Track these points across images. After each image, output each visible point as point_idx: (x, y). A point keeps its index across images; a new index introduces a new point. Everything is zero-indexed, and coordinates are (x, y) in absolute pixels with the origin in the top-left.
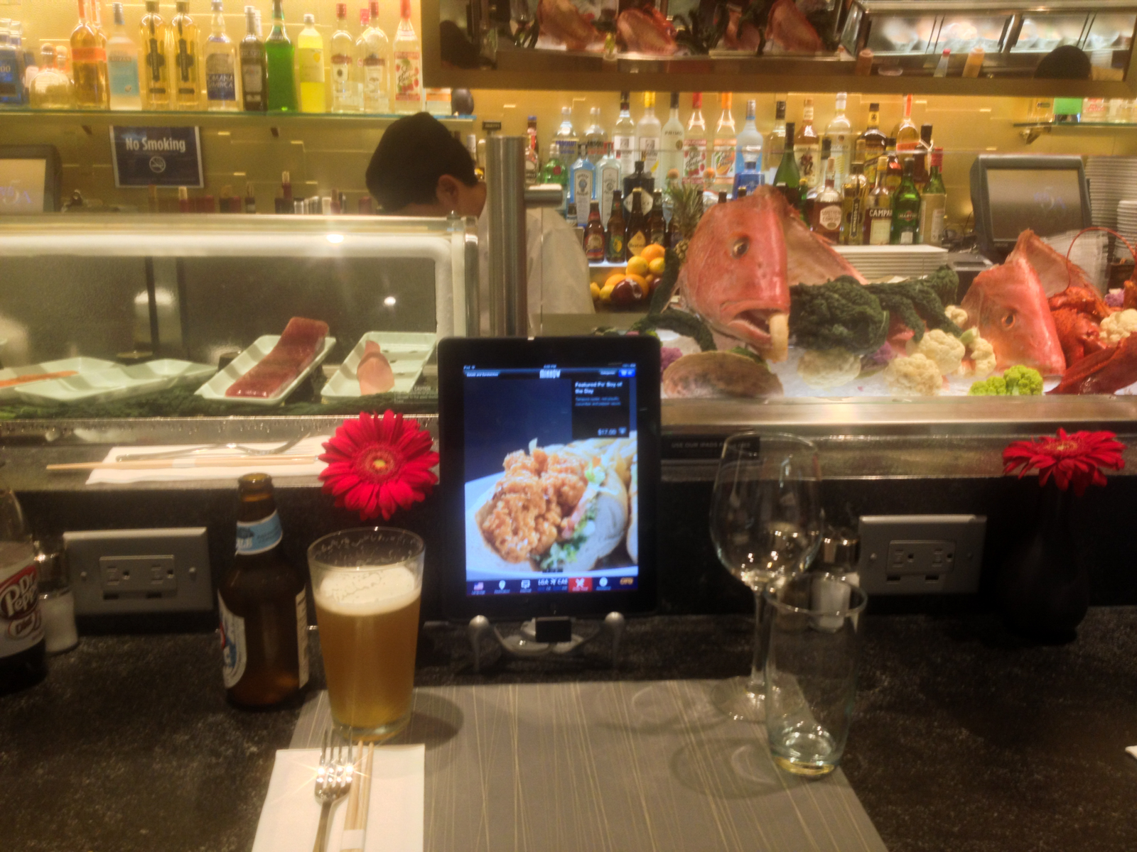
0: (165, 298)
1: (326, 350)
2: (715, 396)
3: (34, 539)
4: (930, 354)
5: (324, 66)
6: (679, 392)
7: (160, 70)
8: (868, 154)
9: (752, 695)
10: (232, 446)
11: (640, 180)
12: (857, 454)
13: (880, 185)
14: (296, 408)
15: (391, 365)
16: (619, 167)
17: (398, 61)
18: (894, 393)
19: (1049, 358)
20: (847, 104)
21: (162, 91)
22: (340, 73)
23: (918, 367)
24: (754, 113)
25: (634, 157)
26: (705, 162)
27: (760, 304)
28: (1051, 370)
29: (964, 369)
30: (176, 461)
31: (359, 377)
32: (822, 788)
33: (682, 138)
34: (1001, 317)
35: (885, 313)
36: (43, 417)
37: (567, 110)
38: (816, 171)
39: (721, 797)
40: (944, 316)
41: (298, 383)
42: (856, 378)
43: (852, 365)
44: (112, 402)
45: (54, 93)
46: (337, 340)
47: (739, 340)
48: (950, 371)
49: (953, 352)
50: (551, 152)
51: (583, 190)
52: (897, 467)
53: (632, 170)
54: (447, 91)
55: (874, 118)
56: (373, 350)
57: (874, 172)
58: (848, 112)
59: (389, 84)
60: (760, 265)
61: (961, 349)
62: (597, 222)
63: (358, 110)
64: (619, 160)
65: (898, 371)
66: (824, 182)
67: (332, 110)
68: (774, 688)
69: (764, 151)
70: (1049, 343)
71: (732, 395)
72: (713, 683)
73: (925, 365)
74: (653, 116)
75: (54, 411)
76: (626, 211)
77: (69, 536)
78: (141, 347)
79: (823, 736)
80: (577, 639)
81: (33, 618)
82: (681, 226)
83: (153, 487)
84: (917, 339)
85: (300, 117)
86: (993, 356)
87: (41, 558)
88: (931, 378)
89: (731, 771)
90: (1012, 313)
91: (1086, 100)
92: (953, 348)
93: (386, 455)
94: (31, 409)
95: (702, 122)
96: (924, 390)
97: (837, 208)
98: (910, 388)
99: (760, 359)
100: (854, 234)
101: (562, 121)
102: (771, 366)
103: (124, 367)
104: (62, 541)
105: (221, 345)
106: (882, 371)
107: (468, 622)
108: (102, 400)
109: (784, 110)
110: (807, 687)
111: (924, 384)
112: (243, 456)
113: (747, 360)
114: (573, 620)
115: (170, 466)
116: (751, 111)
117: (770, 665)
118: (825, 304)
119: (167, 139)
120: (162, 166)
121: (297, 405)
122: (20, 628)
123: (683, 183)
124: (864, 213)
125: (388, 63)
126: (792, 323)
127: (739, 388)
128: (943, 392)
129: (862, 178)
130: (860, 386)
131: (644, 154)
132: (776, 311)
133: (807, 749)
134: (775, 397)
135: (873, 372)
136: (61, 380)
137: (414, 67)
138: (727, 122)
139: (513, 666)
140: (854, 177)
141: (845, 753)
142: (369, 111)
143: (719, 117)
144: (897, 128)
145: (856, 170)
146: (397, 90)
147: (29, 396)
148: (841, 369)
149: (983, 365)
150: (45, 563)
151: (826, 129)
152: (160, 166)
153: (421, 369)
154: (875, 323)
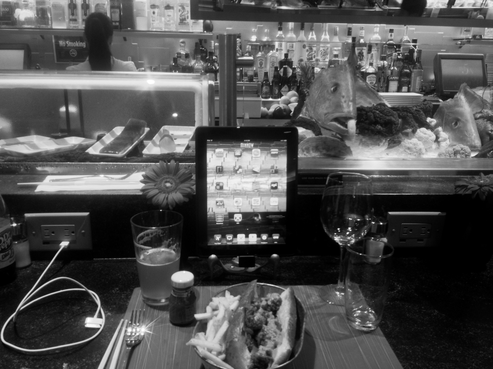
0: (73, 109)
1: (145, 133)
2: (321, 157)
3: (11, 217)
4: (420, 139)
5: (147, 10)
6: (305, 155)
7: (74, 11)
8: (388, 52)
9: (338, 293)
10: (102, 176)
11: (286, 62)
12: (387, 183)
13: (393, 66)
14: (131, 159)
15: (174, 140)
16: (277, 56)
17: (180, 8)
18: (403, 156)
19: (474, 141)
20: (379, 29)
21: (75, 20)
22: (154, 13)
23: (414, 145)
24: (338, 33)
25: (284, 52)
26: (315, 54)
27: (343, 115)
28: (475, 147)
29: (435, 146)
30: (76, 182)
31: (159, 146)
32: (371, 336)
33: (305, 43)
34: (452, 123)
35: (400, 120)
36: (17, 161)
37: (255, 31)
38: (365, 59)
39: (324, 340)
40: (426, 122)
41: (133, 147)
42: (385, 149)
43: (384, 143)
44: (48, 155)
45: (28, 21)
46: (150, 129)
47: (333, 131)
48: (429, 147)
49: (430, 138)
50: (247, 50)
51: (261, 66)
52: (406, 190)
53: (283, 57)
54: (201, 21)
55: (391, 35)
56: (166, 133)
57: (391, 60)
58: (380, 33)
59: (175, 18)
60: (343, 97)
61: (434, 137)
62: (267, 80)
63: (162, 29)
64: (278, 53)
65: (405, 146)
66: (368, 64)
67: (150, 29)
68: (349, 290)
69: (342, 49)
70: (474, 134)
71: (329, 156)
72: (320, 287)
73: (417, 144)
74: (293, 33)
75: (22, 158)
76: (280, 76)
77: (27, 215)
78: (62, 131)
79: (371, 313)
80: (258, 266)
81: (10, 252)
82: (304, 83)
83: (65, 193)
84: (414, 132)
85: (136, 32)
86: (448, 140)
87: (14, 225)
88: (420, 149)
89: (329, 328)
90: (457, 121)
91: (486, 28)
92: (430, 136)
93: (171, 180)
94: (12, 158)
95: (314, 36)
96: (417, 155)
97: (374, 76)
98: (411, 154)
99: (342, 140)
100: (381, 87)
101: (253, 35)
102: (348, 143)
103: (54, 140)
104: (24, 217)
105: (98, 131)
106: (398, 146)
107: (208, 258)
108: (44, 154)
109: (351, 32)
110: (364, 290)
111: (417, 152)
112: (107, 180)
113: (336, 140)
114: (256, 257)
115: (73, 184)
116: (336, 32)
117: (347, 280)
118: (373, 115)
119: (78, 42)
120: (75, 54)
121: (132, 158)
122: (4, 256)
123: (306, 63)
124: (386, 78)
125: (175, 8)
126: (357, 124)
127: (332, 153)
128: (425, 156)
129: (386, 62)
130: (387, 153)
131: (288, 51)
132: (350, 118)
133: (364, 319)
134: (349, 157)
135: (393, 147)
136: (25, 145)
137: (187, 10)
138: (325, 37)
139: (228, 277)
140: (382, 62)
141: (382, 320)
142: (167, 30)
143: (322, 34)
144: (401, 40)
145: (383, 59)
146: (179, 21)
147: (11, 152)
148: (379, 145)
149: (443, 144)
150: (16, 227)
151: (370, 40)
152: (74, 54)
153: (188, 142)
154: (395, 124)
